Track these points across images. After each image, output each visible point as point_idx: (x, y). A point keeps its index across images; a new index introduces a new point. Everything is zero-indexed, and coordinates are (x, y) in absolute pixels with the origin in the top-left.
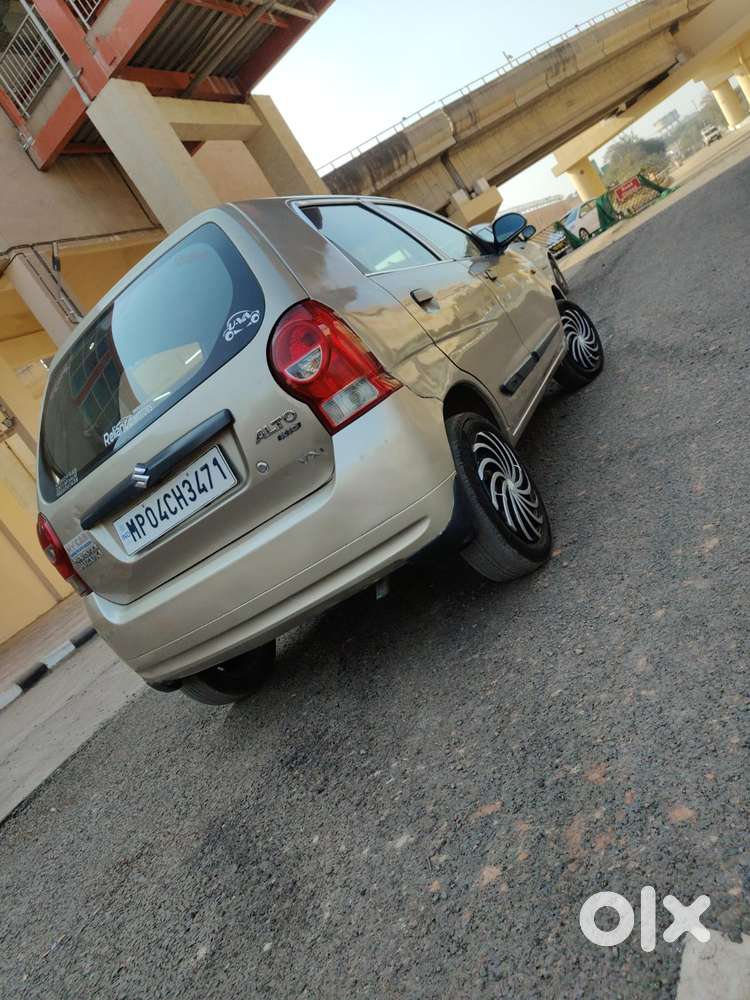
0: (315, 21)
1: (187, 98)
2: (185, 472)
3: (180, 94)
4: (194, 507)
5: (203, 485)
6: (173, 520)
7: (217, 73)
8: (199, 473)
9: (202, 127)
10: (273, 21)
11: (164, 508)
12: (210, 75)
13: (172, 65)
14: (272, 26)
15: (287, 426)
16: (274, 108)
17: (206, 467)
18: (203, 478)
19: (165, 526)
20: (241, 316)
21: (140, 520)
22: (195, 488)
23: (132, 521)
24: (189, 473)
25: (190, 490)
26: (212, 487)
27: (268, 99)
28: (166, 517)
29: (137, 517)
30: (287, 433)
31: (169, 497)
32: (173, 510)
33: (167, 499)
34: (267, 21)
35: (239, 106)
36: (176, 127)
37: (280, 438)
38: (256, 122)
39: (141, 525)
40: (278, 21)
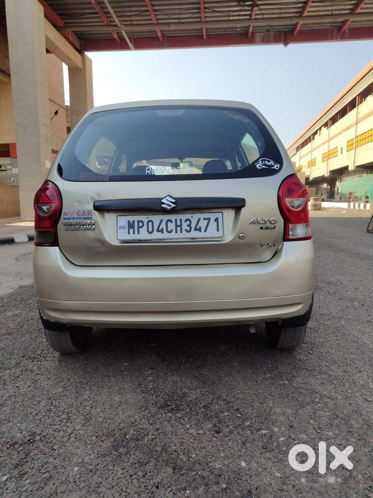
0: (132, 50)
1: (58, 30)
2: (192, 215)
3: (55, 26)
4: (185, 235)
5: (200, 227)
6: (165, 235)
7: (76, 33)
8: (202, 220)
9: (57, 47)
10: (115, 36)
11: (163, 226)
12: (72, 31)
13: (58, 12)
14: (113, 36)
15: (268, 225)
16: (91, 66)
17: (209, 219)
18: (203, 224)
19: (156, 235)
20: (268, 161)
21: (141, 224)
22: (193, 226)
23: (134, 221)
24: (195, 217)
25: (189, 226)
26: (205, 231)
27: (91, 61)
28: (162, 231)
29: (139, 222)
30: (267, 228)
31: (171, 222)
32: (169, 230)
33: (169, 223)
34: (113, 34)
35: (77, 53)
36: (47, 38)
37: (261, 228)
38: (80, 65)
39: (139, 227)
40: (117, 37)
